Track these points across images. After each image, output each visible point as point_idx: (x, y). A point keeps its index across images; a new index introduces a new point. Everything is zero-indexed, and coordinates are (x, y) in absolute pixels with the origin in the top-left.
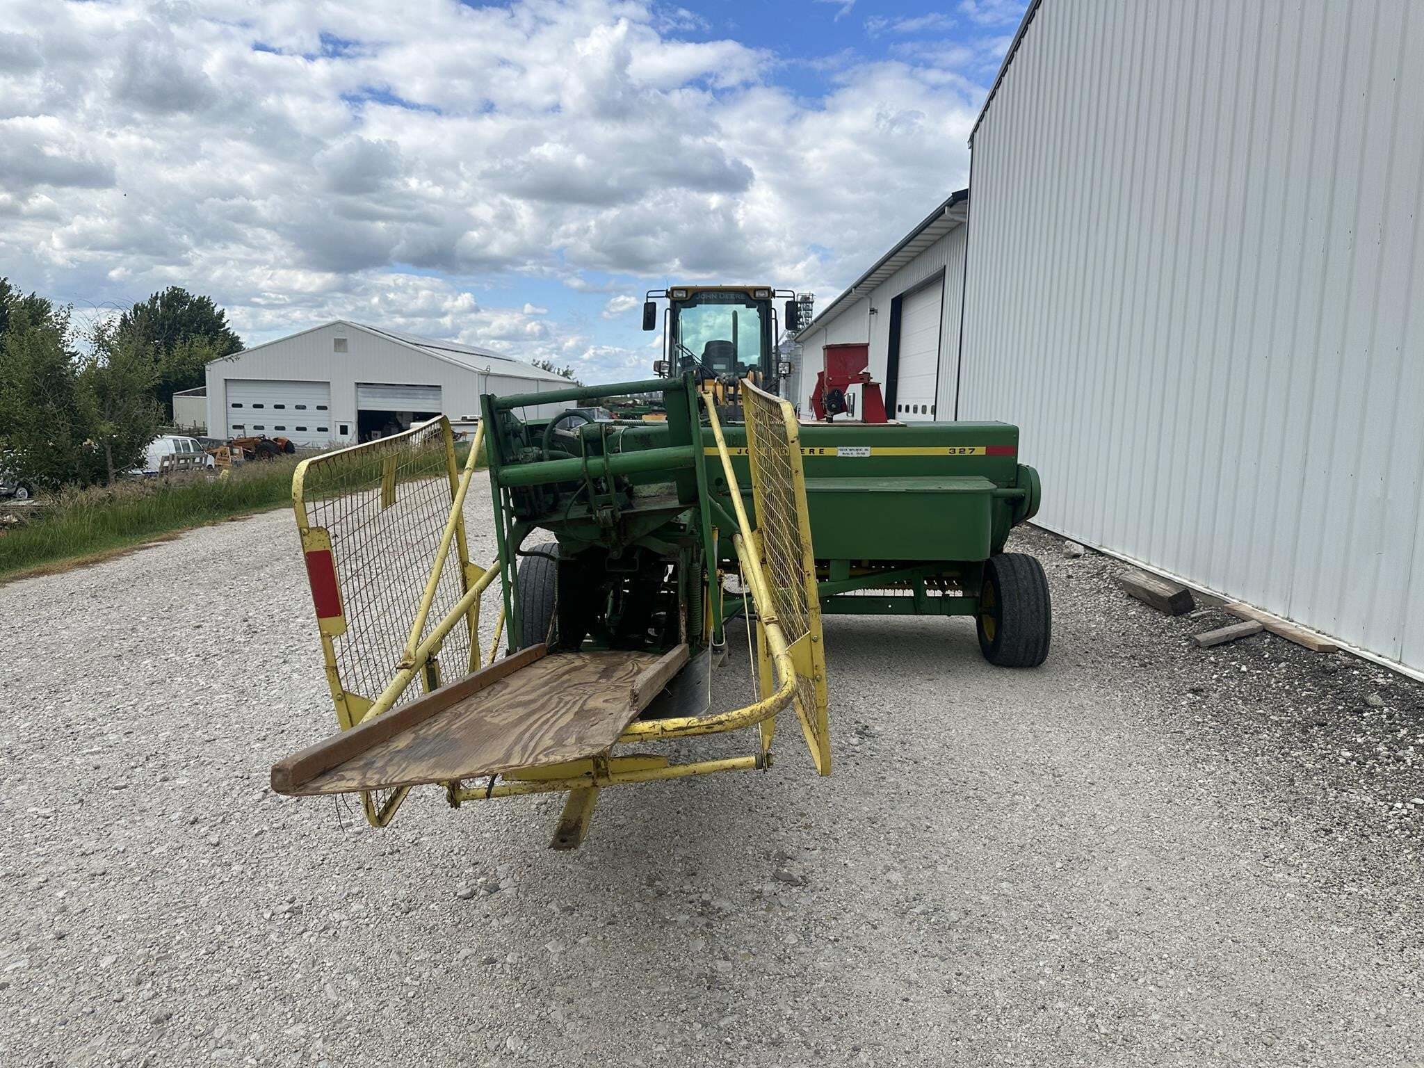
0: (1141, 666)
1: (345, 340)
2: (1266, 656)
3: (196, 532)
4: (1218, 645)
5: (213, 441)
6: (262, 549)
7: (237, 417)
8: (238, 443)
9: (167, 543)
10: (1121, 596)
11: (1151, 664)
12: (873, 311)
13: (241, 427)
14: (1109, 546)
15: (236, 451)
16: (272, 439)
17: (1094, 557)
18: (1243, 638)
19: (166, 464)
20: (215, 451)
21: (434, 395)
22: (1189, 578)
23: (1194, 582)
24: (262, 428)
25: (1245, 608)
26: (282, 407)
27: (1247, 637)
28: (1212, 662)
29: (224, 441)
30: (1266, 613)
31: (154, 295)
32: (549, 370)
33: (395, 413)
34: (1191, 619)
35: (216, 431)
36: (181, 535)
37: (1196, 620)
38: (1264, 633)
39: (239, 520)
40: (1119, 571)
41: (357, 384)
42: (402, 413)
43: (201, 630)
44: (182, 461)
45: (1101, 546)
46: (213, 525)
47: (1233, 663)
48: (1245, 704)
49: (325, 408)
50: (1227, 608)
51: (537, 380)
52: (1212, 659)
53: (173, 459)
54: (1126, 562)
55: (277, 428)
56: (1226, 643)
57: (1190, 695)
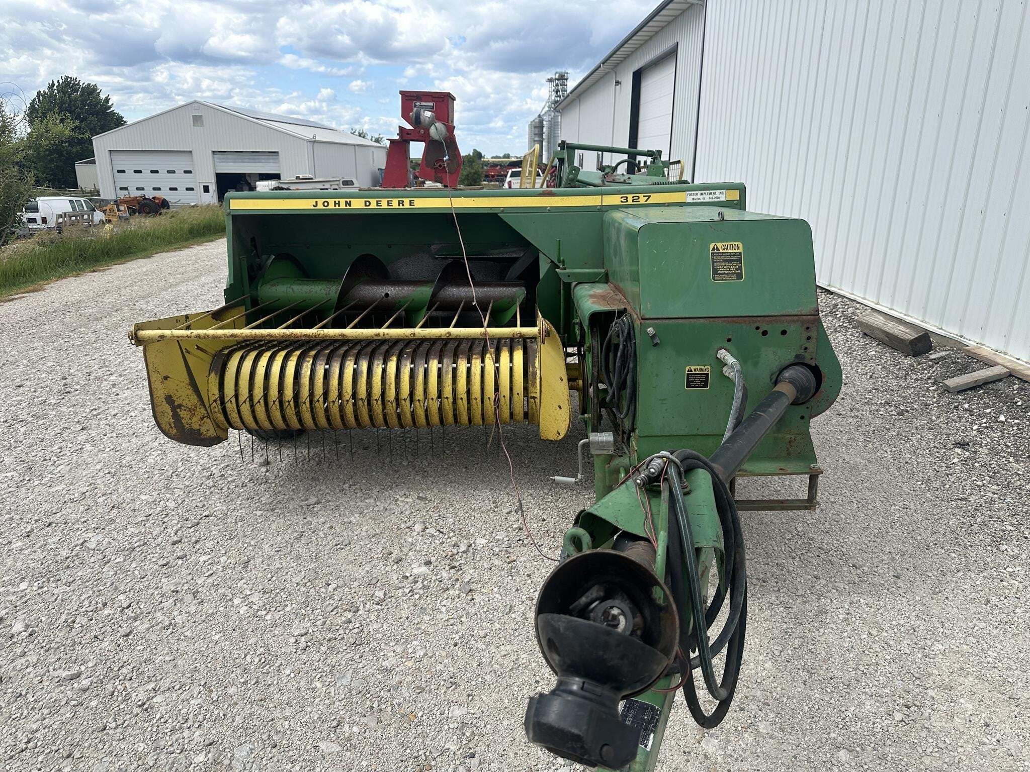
0: (899, 414)
1: (201, 116)
2: (1019, 404)
3: (59, 283)
4: (965, 390)
5: (103, 200)
6: (108, 299)
7: (122, 180)
8: (124, 202)
9: (31, 294)
10: (857, 335)
11: (907, 411)
12: (618, 83)
13: (126, 189)
14: (838, 286)
15: (122, 208)
16: (151, 197)
17: (823, 296)
18: (990, 383)
19: (61, 220)
20: (104, 208)
21: (273, 159)
22: (921, 318)
23: (926, 322)
24: (143, 189)
25: (986, 352)
26: (157, 172)
27: (994, 382)
28: (966, 410)
29: (111, 200)
30: (1006, 356)
31: (51, 83)
32: (364, 137)
33: (244, 174)
34: (931, 360)
35: (108, 193)
36: (46, 287)
37: (936, 361)
38: (1011, 379)
39: (100, 271)
40: (850, 310)
41: (214, 152)
42: (250, 175)
43: (21, 390)
44: (73, 218)
45: (829, 285)
46: (77, 276)
47: (988, 411)
48: (1017, 461)
49: (190, 172)
50: (967, 350)
51: (354, 145)
52: (966, 406)
53: (65, 217)
54: (855, 301)
55: (154, 189)
56: (975, 387)
57: (959, 451)
